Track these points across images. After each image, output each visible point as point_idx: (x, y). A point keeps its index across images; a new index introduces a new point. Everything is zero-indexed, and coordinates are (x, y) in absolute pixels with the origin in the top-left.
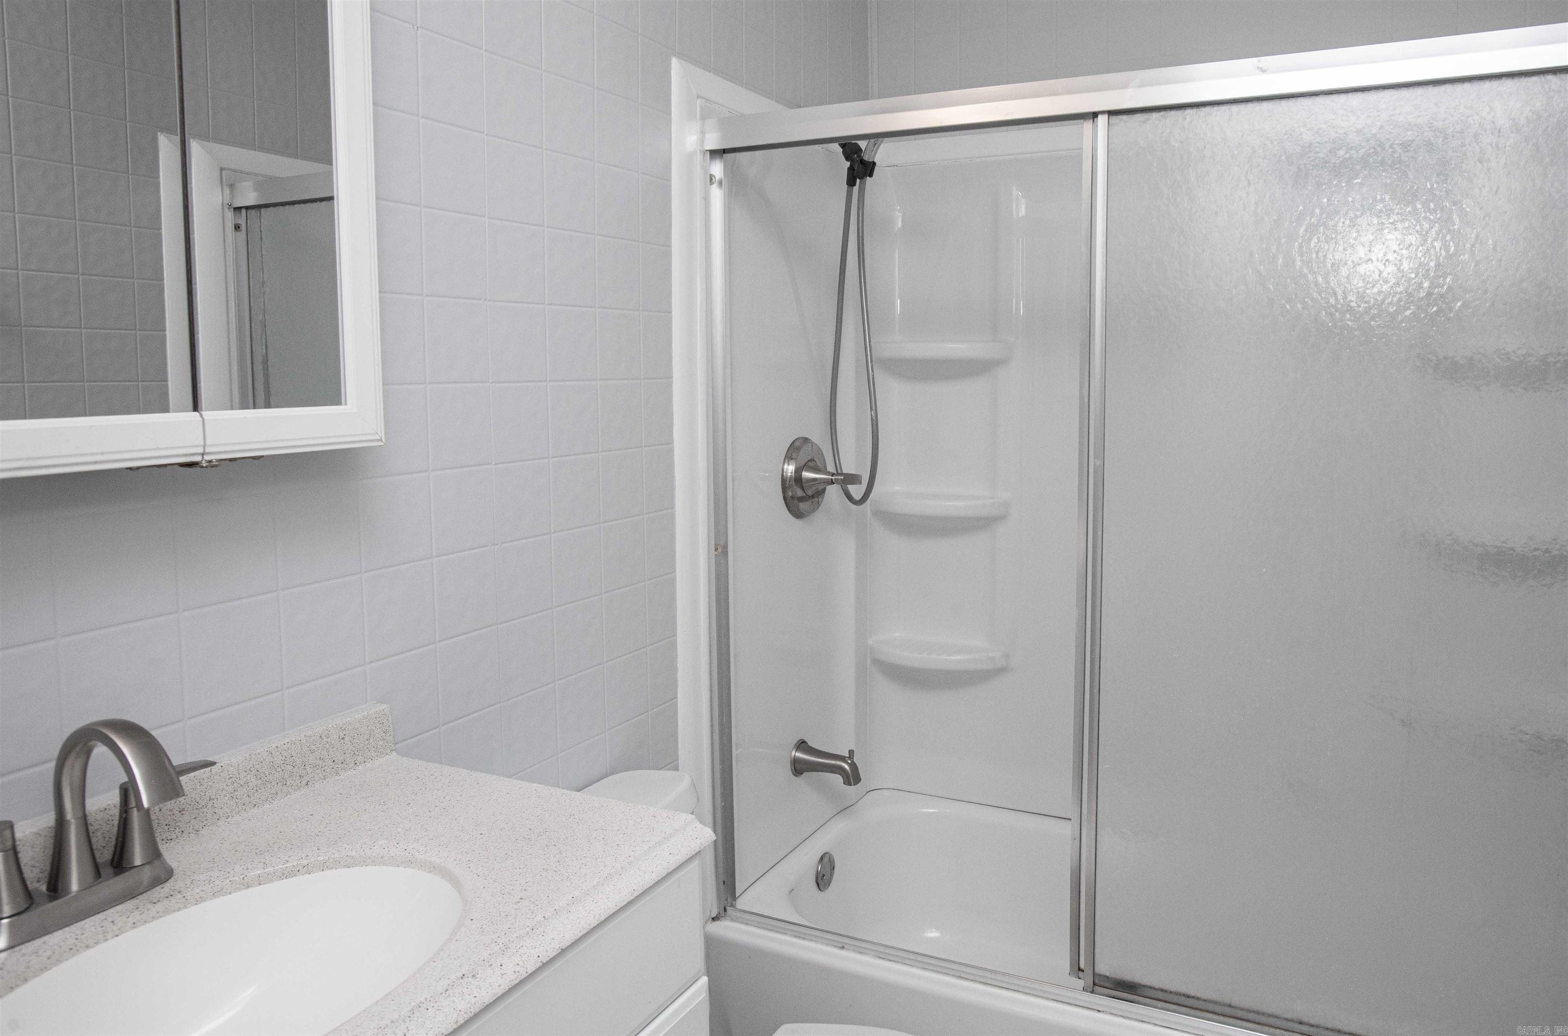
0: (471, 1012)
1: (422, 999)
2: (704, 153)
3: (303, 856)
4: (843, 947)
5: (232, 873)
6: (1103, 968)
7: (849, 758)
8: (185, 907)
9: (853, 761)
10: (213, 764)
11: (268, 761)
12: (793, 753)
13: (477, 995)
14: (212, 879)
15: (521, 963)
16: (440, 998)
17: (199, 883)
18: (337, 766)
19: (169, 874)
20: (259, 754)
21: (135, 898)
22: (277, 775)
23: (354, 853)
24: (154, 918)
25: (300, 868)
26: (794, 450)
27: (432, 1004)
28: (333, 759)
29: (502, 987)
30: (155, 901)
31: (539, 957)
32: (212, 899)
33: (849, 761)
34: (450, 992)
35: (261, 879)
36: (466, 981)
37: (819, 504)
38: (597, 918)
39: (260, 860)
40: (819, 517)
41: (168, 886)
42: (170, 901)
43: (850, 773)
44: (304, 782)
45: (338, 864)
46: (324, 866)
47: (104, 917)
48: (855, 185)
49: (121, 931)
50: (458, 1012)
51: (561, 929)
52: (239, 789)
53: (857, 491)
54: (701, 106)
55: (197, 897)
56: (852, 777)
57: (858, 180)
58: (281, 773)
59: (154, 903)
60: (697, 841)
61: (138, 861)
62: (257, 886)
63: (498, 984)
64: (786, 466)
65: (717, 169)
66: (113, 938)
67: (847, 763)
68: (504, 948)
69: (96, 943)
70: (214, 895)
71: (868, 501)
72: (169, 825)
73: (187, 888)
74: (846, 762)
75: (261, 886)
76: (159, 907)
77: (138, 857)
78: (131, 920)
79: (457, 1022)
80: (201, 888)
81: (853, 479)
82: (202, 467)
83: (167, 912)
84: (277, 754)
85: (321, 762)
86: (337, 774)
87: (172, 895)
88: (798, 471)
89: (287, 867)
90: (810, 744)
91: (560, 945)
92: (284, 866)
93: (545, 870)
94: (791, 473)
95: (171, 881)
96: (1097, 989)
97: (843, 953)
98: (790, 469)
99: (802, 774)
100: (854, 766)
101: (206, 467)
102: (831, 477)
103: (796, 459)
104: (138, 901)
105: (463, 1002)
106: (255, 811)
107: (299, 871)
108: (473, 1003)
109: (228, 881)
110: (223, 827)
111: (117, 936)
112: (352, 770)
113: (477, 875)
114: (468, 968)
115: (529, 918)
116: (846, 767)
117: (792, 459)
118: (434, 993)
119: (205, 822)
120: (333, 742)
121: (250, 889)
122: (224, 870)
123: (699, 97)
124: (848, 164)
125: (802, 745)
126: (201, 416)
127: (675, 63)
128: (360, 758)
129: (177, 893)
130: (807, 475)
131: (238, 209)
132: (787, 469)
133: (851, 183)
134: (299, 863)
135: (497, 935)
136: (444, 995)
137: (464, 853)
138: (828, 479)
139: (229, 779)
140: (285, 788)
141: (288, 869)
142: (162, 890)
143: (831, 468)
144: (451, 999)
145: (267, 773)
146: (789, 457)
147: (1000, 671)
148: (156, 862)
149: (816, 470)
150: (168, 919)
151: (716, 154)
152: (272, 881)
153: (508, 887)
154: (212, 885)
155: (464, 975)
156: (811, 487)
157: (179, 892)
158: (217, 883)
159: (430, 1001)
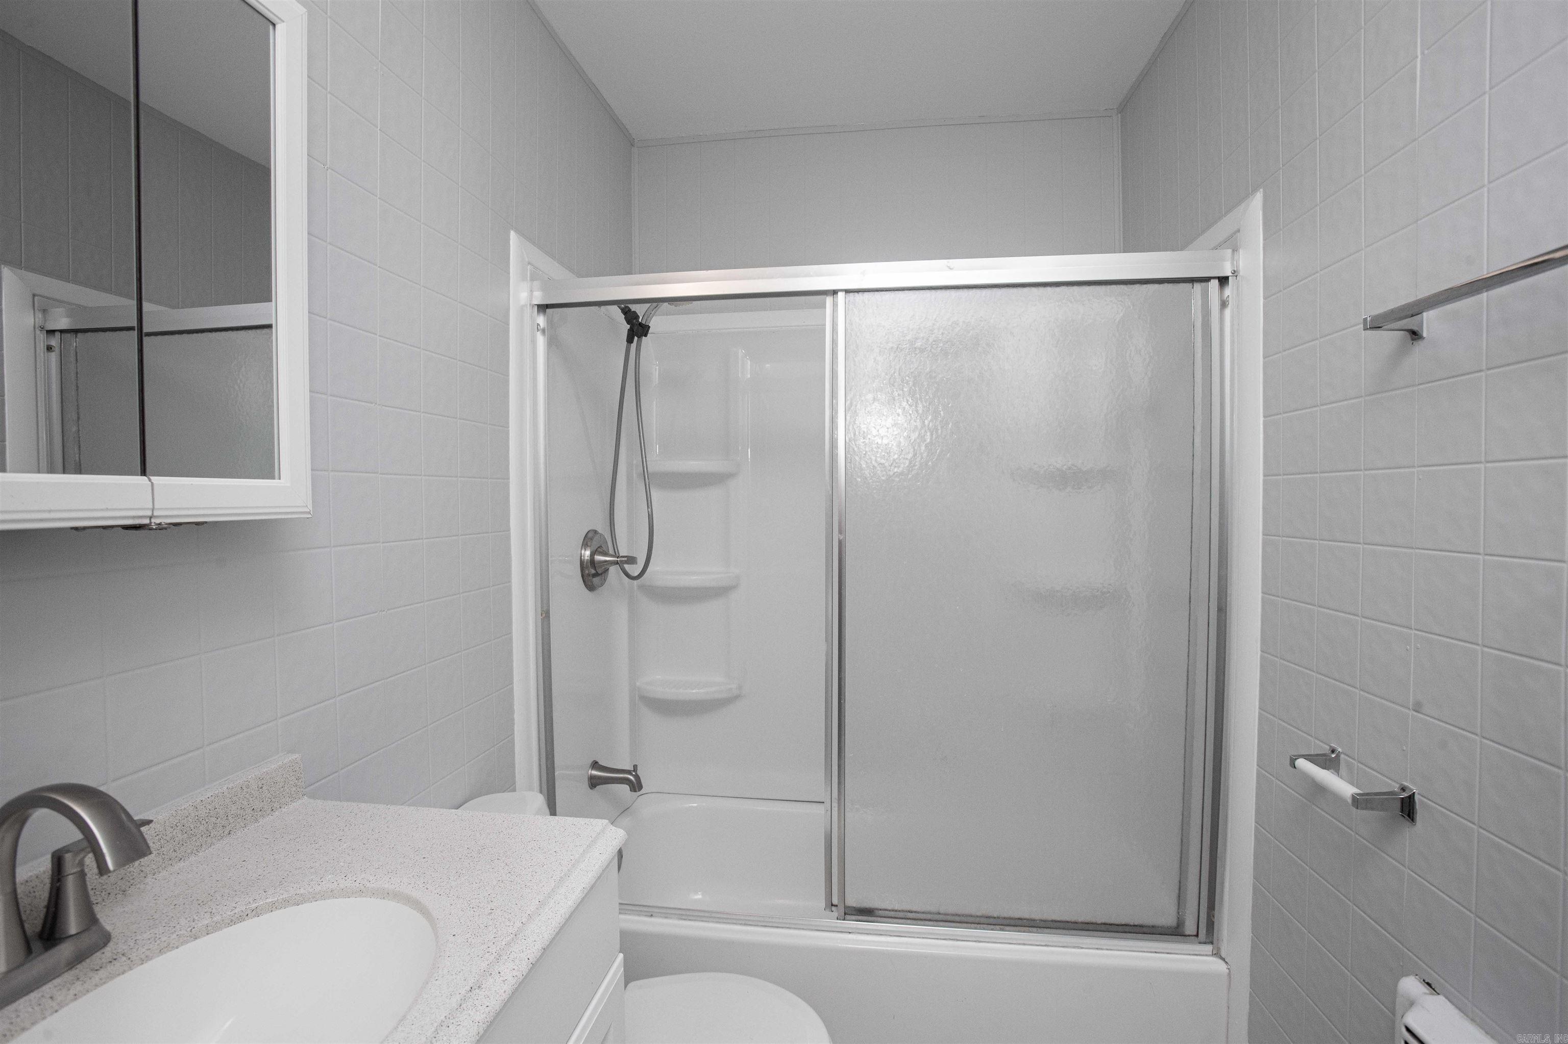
0: (487, 1022)
1: (443, 1018)
2: (533, 306)
3: (251, 900)
4: (652, 915)
5: (178, 926)
6: (851, 901)
7: (634, 771)
8: (131, 969)
9: (636, 773)
10: (151, 821)
11: (193, 815)
12: (590, 771)
13: (488, 1004)
14: (157, 936)
15: (516, 968)
16: (457, 1014)
17: (144, 941)
18: (256, 813)
19: (106, 938)
20: (185, 809)
21: (74, 969)
22: (201, 828)
23: (302, 891)
24: (96, 986)
25: (249, 912)
26: (589, 538)
27: (452, 1021)
28: (253, 807)
29: (507, 993)
30: (98, 968)
31: (529, 959)
32: (158, 956)
33: (634, 773)
34: (464, 1006)
35: (209, 928)
36: (475, 993)
37: (605, 580)
38: (564, 916)
39: (206, 911)
40: (604, 591)
41: (108, 951)
42: (114, 964)
43: (635, 782)
44: (226, 832)
45: (286, 903)
46: (273, 907)
47: (40, 994)
48: (632, 343)
49: (61, 1005)
50: (477, 1023)
51: (538, 931)
52: (166, 845)
53: (634, 570)
54: (531, 270)
55: (143, 956)
56: (636, 786)
57: (636, 338)
58: (206, 825)
59: (97, 970)
60: (617, 840)
61: (73, 929)
62: (205, 936)
63: (503, 990)
64: (583, 552)
65: (541, 320)
66: (51, 1014)
67: (633, 775)
68: (497, 957)
69: (33, 1024)
70: (161, 952)
71: (645, 576)
72: (95, 889)
73: (132, 949)
74: (630, 774)
75: (209, 936)
76: (102, 973)
77: (73, 923)
78: (72, 992)
79: (479, 1033)
80: (146, 947)
81: (631, 560)
82: (152, 529)
83: (111, 977)
84: (201, 807)
85: (242, 812)
86: (257, 820)
87: (115, 959)
88: (592, 555)
89: (235, 913)
90: (600, 763)
91: (542, 946)
92: (232, 912)
93: (501, 881)
94: (588, 557)
95: (111, 944)
96: (848, 917)
97: (652, 919)
98: (587, 553)
99: (595, 787)
100: (637, 777)
101: (156, 529)
102: (616, 559)
103: (590, 546)
104: (77, 971)
105: (478, 1013)
106: (182, 864)
107: (247, 915)
108: (487, 1012)
109: (174, 936)
110: (150, 883)
111: (56, 1011)
112: (270, 816)
113: (438, 895)
114: (473, 981)
115: (509, 926)
116: (631, 778)
117: (588, 546)
118: (451, 1010)
119: (132, 881)
120: (252, 792)
121: (197, 941)
122: (169, 925)
123: (529, 263)
124: (629, 326)
125: (595, 765)
126: (150, 480)
127: (513, 234)
128: (276, 805)
129: (121, 956)
130: (599, 558)
131: (51, 332)
132: (584, 554)
133: (630, 340)
134: (247, 907)
135: (486, 946)
136: (459, 1010)
137: (416, 877)
138: (614, 560)
139: (156, 836)
140: (209, 839)
141: (236, 915)
142: (103, 956)
143: (611, 552)
144: (466, 1012)
145: (192, 826)
146: (585, 545)
147: (737, 697)
148: (94, 928)
149: (605, 554)
150: (111, 985)
151: (543, 308)
152: (220, 929)
153: (474, 901)
154: (158, 942)
155: (471, 988)
156: (601, 567)
157: (123, 955)
158: (163, 939)
159: (449, 1018)
